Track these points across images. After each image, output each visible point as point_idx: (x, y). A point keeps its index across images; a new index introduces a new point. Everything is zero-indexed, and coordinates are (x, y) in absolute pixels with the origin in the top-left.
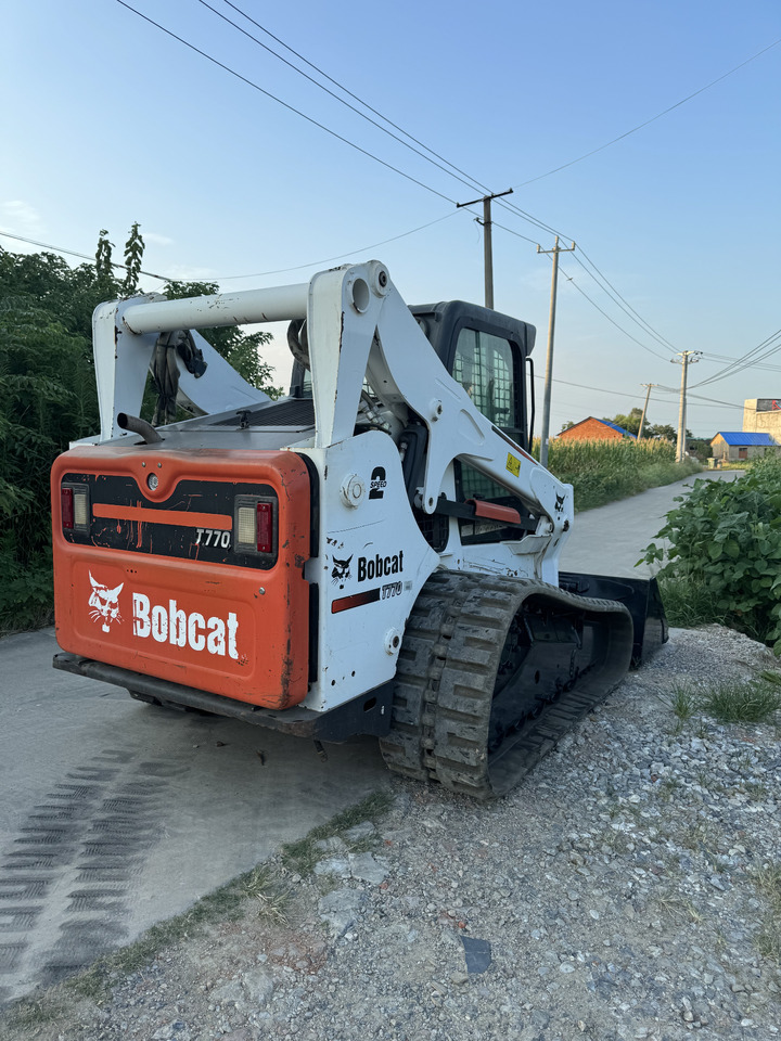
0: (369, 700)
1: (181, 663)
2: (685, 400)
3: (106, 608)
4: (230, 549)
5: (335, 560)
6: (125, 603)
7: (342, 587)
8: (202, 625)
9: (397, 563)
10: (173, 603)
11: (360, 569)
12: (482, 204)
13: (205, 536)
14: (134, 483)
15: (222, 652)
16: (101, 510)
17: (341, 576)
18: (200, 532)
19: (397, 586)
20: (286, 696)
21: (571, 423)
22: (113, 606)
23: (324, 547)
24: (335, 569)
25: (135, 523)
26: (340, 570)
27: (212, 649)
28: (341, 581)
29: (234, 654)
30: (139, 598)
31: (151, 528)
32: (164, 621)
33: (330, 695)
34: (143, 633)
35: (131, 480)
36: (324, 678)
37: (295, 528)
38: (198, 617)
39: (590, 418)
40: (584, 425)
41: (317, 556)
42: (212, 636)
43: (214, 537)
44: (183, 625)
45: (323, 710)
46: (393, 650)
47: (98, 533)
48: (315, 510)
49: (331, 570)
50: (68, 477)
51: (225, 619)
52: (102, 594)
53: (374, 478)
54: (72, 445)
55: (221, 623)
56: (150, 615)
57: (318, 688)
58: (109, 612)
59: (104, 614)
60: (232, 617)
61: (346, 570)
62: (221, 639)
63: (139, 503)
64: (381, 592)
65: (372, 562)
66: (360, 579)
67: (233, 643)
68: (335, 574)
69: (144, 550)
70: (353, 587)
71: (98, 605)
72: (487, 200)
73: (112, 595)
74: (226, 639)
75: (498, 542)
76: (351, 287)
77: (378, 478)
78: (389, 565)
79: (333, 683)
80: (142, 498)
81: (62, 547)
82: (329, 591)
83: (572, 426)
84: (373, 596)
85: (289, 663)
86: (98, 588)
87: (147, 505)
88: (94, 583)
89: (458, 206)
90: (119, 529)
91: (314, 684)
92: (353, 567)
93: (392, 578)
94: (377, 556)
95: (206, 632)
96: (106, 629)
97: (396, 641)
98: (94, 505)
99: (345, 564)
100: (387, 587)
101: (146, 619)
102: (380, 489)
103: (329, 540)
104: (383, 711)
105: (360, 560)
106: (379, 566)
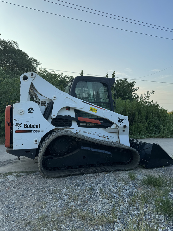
0: (28, 151)
9: (38, 126)
11: (25, 126)
19: (39, 131)
23: (14, 121)
26: (18, 125)
28: (18, 127)
37: (6, 117)
65: (29, 125)
68: (16, 126)
76: (22, 77)
77: (31, 110)
78: (34, 126)
79: (16, 145)
84: (30, 131)
92: (23, 125)
93: (36, 129)
94: (31, 124)
97: (36, 141)
99: (20, 124)
104: (32, 154)
105: (25, 124)
106: (31, 126)
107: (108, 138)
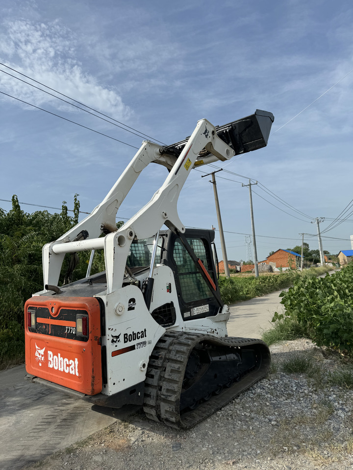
0: (132, 390)
1: (62, 377)
2: (320, 238)
3: (40, 357)
4: (75, 334)
5: (112, 336)
6: (46, 355)
7: (116, 346)
8: (68, 363)
9: (143, 334)
10: (59, 355)
11: (125, 338)
12: (211, 176)
13: (68, 329)
14: (48, 310)
15: (74, 374)
16: (40, 320)
17: (116, 342)
18: (67, 328)
19: (144, 343)
20: (93, 390)
21: (273, 252)
22: (42, 356)
23: (108, 332)
24: (113, 340)
25: (49, 324)
26: (115, 340)
27: (71, 372)
28: (115, 344)
29: (77, 374)
30: (50, 353)
31: (54, 326)
32: (57, 361)
33: (112, 389)
34: (51, 366)
35: (47, 309)
36: (110, 383)
37: (94, 326)
38: (66, 360)
39: (280, 250)
40: (278, 253)
41: (105, 335)
42: (71, 367)
43: (71, 329)
44: (62, 363)
45: (110, 395)
46: (143, 369)
47: (38, 329)
48: (103, 318)
49: (111, 340)
50: (30, 308)
51: (74, 361)
52: (39, 351)
53: (130, 302)
54: (33, 295)
55: (73, 362)
56: (53, 359)
57: (108, 386)
58: (41, 358)
59: (40, 359)
60: (76, 359)
61: (118, 340)
62: (73, 368)
63: (50, 317)
64: (136, 346)
65: (131, 335)
66: (125, 342)
67: (77, 370)
68: (113, 341)
69: (51, 335)
70: (122, 345)
71: (38, 356)
72: (213, 174)
73: (42, 352)
74: (75, 368)
75: (205, 317)
76: (117, 238)
78: (139, 335)
79: (114, 384)
80: (51, 316)
81: (28, 334)
82: (110, 348)
83: (274, 253)
84: (132, 348)
85: (93, 377)
86: (38, 349)
87: (52, 318)
88: (37, 347)
89: (202, 177)
90: (44, 327)
91: (106, 385)
92: (122, 338)
93: (141, 340)
94: (133, 332)
95: (68, 366)
96: (40, 365)
97: (144, 365)
98: (38, 318)
99: (117, 337)
100: (139, 344)
101: (52, 361)
102: (133, 306)
103: (109, 329)
104: (139, 394)
105: (125, 335)
106: (134, 336)
107: (216, 332)
